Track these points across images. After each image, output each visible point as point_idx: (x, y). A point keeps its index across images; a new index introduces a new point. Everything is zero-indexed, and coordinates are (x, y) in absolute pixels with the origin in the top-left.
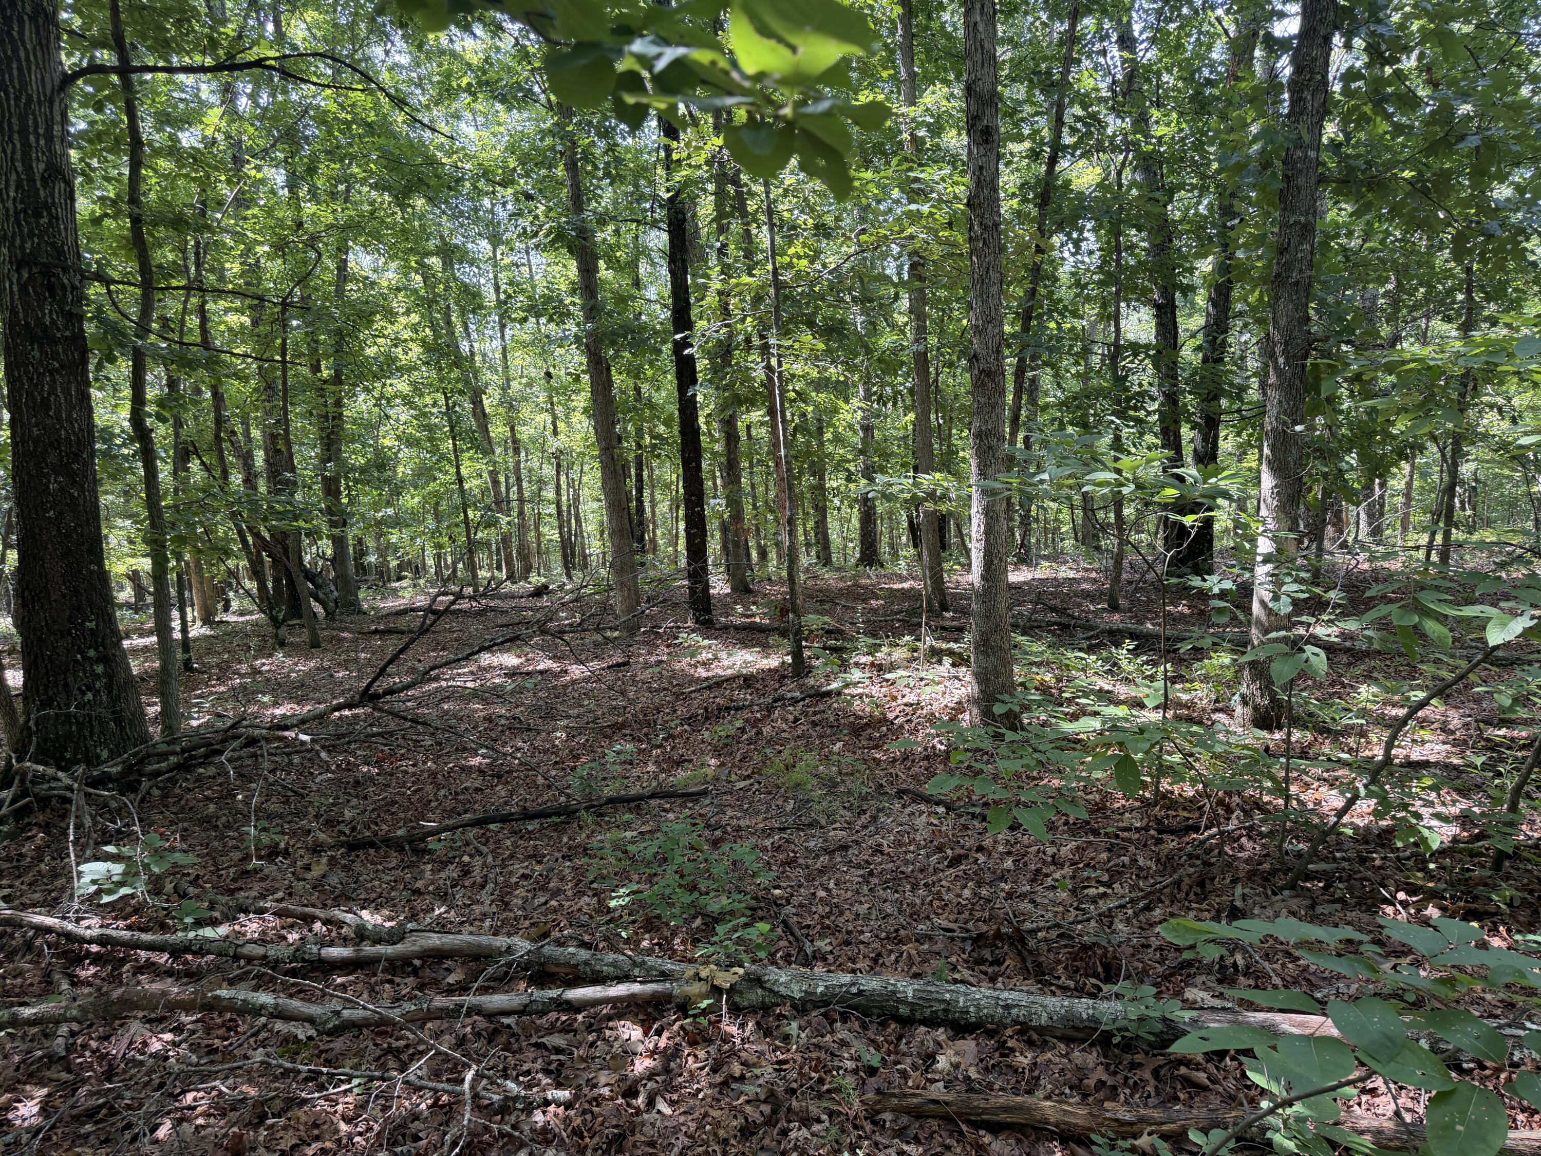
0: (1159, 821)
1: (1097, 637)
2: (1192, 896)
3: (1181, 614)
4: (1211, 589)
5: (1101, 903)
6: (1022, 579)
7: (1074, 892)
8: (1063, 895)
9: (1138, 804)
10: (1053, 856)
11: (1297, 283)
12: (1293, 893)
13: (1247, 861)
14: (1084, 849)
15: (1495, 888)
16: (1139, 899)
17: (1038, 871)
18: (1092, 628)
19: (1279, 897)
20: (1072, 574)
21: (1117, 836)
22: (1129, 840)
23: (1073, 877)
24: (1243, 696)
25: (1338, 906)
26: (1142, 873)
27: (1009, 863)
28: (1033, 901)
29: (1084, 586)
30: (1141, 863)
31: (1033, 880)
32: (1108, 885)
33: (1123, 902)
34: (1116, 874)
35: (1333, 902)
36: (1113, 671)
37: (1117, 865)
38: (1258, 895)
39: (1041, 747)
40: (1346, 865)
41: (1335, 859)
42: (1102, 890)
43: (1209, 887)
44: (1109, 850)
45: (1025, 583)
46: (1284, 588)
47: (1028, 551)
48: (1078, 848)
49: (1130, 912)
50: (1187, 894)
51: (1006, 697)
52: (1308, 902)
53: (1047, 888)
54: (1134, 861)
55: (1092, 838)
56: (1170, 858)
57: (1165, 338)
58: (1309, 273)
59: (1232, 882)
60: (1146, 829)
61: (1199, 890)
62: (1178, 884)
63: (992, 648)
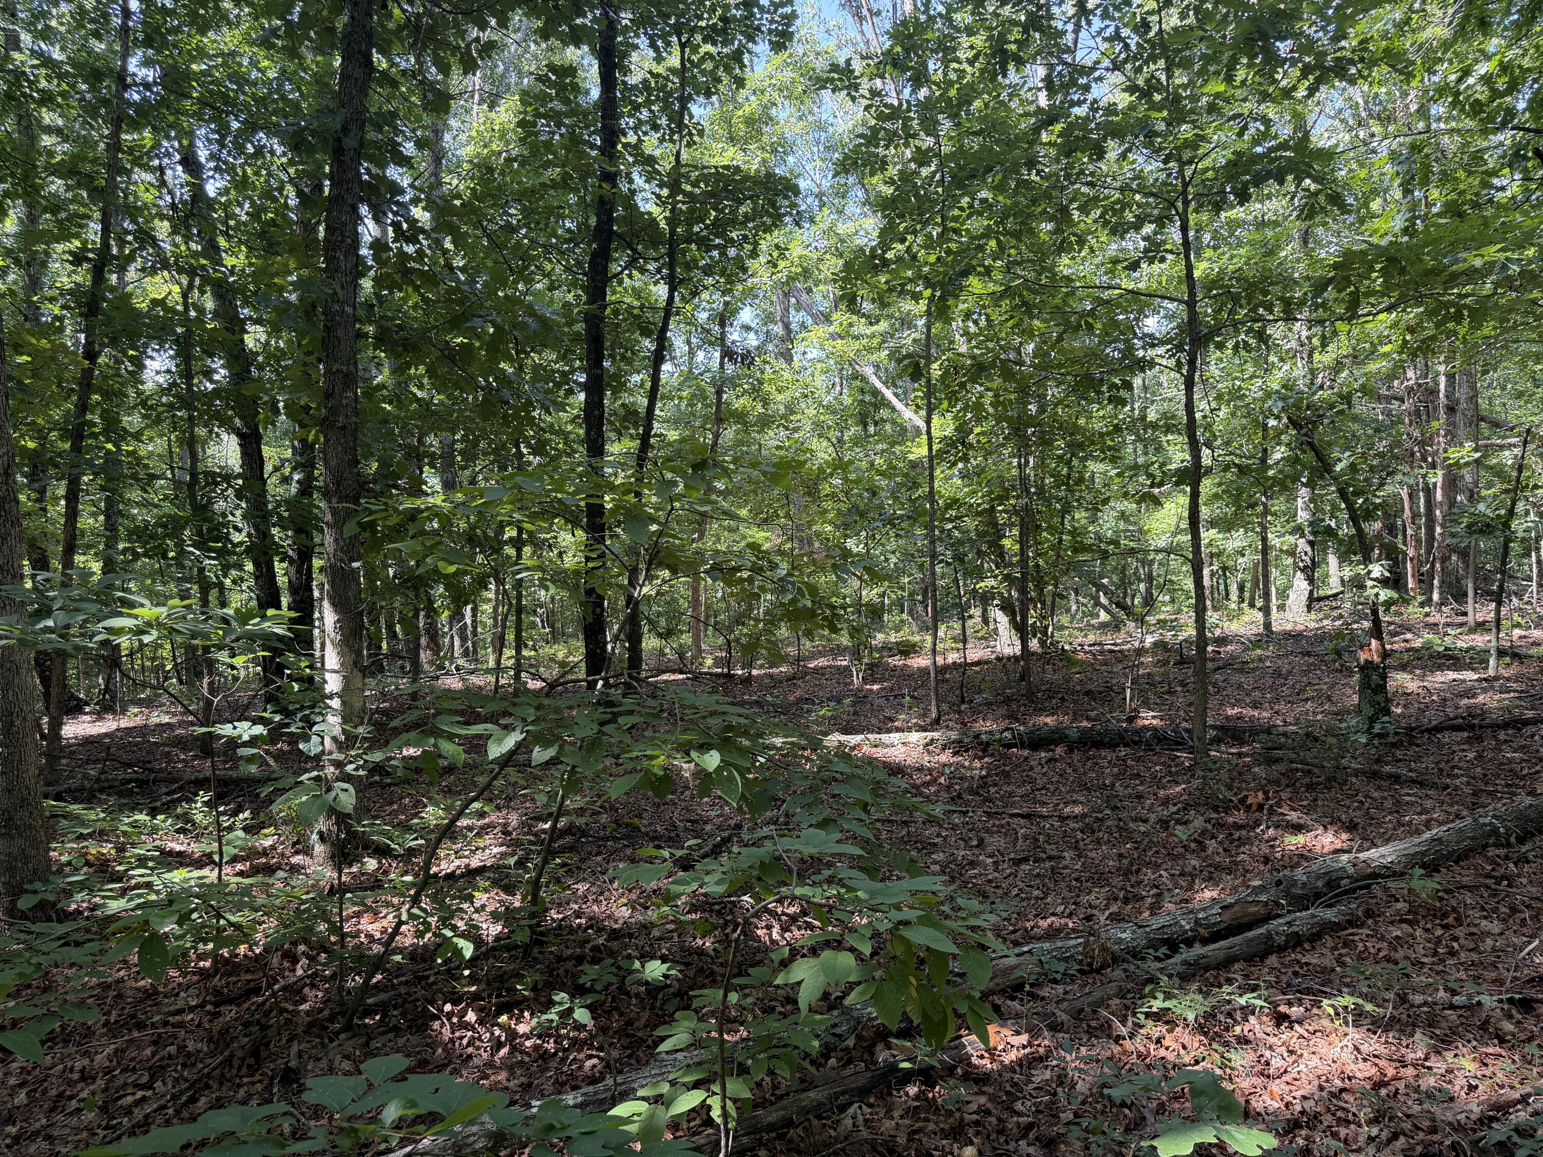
0: (217, 992)
1: (181, 789)
2: (244, 1070)
3: (281, 750)
4: (240, 736)
5: (136, 1111)
6: (104, 730)
7: (104, 1109)
8: (90, 1116)
9: (195, 978)
10: (82, 1071)
11: (343, 428)
12: (349, 1034)
13: (307, 1013)
14: (123, 1051)
15: (520, 977)
16: (182, 1093)
17: (60, 1095)
18: (175, 780)
19: (336, 1043)
20: (166, 719)
21: (166, 1024)
22: (180, 1025)
23: (106, 1089)
24: (321, 834)
25: (391, 1036)
26: (190, 1059)
27: (22, 1097)
28: (49, 1138)
29: (178, 732)
30: (190, 1049)
31: (52, 1110)
32: (149, 1086)
33: (162, 1102)
34: (157, 1072)
35: (387, 1032)
36: (186, 827)
37: (162, 1059)
38: (315, 1047)
39: (44, 948)
40: (402, 990)
41: (393, 986)
42: (140, 1094)
43: (264, 1054)
44: (155, 1043)
45: (106, 735)
46: (315, 728)
47: (113, 698)
48: (116, 1051)
49: (171, 1111)
50: (239, 1069)
51: (38, 885)
52: (364, 1039)
53: (71, 1114)
54: (182, 1048)
55: (136, 1034)
56: (225, 1032)
57: (251, 468)
58: (354, 419)
59: (289, 1041)
60: (201, 1006)
61: (252, 1061)
62: (229, 1061)
63: (18, 828)
